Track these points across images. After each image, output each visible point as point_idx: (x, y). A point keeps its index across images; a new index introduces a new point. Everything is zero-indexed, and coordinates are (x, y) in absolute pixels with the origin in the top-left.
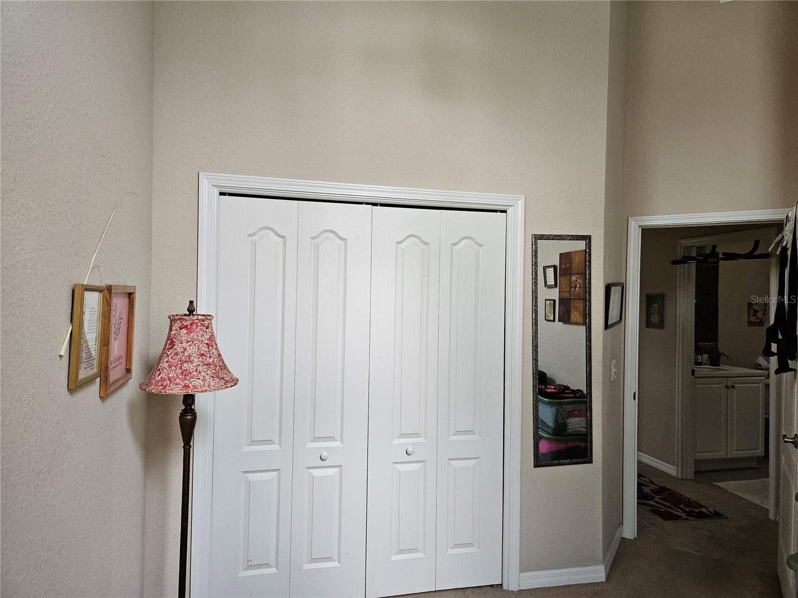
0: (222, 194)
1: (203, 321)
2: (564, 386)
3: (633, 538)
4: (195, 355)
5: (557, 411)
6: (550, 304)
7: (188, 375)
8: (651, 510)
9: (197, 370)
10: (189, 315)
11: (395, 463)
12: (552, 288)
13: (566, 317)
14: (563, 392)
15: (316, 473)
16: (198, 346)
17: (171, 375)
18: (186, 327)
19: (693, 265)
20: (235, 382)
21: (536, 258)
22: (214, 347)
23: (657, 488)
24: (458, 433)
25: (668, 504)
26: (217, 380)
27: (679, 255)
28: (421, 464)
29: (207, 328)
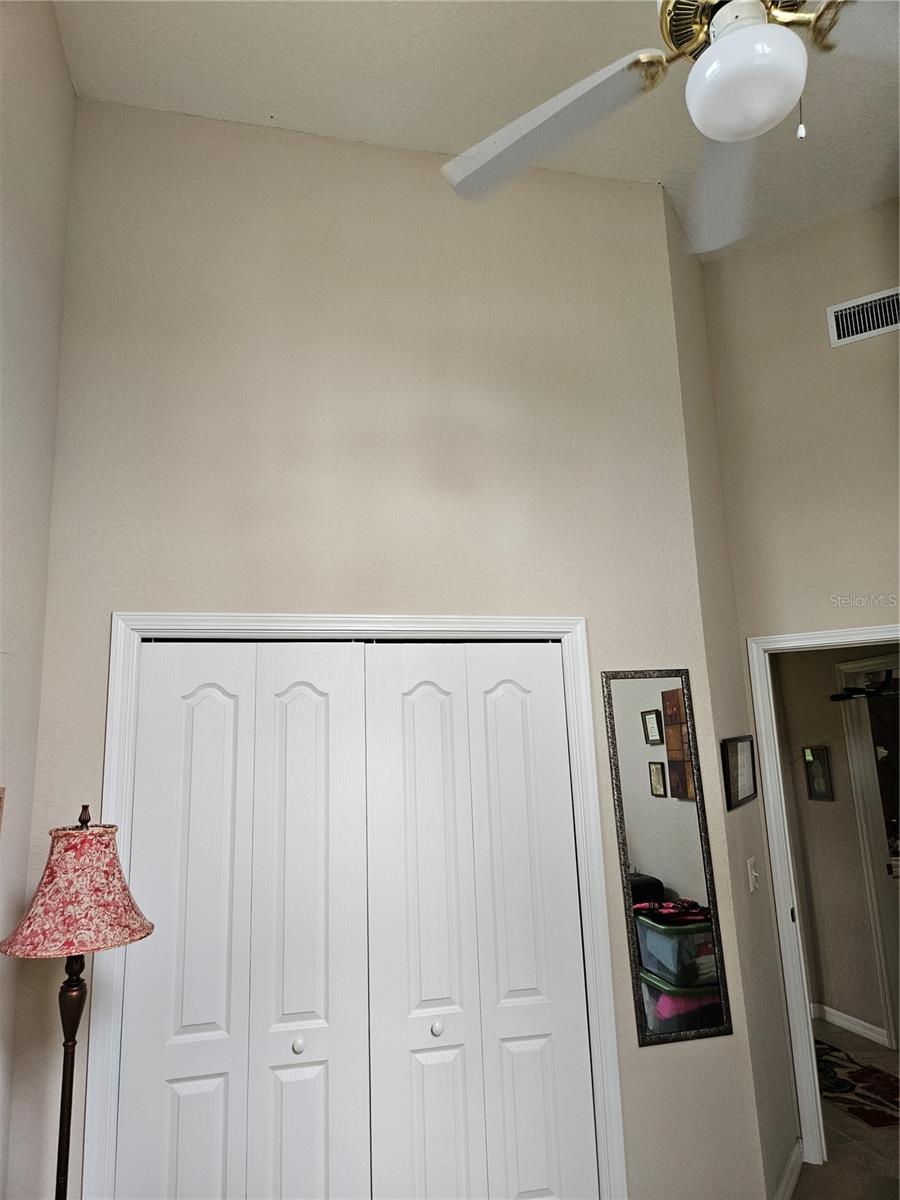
0: (144, 640)
1: (101, 835)
2: (688, 902)
3: (821, 1163)
4: (85, 891)
5: (680, 944)
6: (657, 769)
7: (72, 924)
8: (850, 1110)
9: (87, 915)
10: (81, 828)
11: (413, 1051)
12: (658, 744)
13: (680, 789)
14: (688, 913)
15: (285, 1075)
16: (92, 876)
17: (46, 927)
18: (74, 847)
19: (863, 702)
20: (147, 930)
21: (611, 706)
22: (117, 875)
23: (859, 1068)
24: (513, 993)
25: (879, 1098)
26: (118, 930)
27: (840, 686)
28: (456, 1051)
29: (107, 846)
